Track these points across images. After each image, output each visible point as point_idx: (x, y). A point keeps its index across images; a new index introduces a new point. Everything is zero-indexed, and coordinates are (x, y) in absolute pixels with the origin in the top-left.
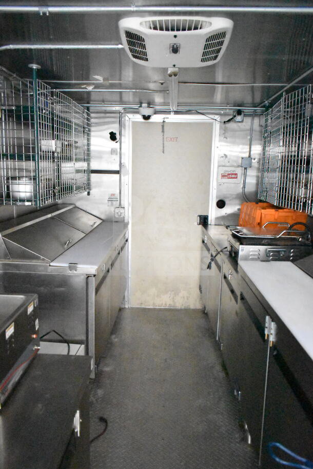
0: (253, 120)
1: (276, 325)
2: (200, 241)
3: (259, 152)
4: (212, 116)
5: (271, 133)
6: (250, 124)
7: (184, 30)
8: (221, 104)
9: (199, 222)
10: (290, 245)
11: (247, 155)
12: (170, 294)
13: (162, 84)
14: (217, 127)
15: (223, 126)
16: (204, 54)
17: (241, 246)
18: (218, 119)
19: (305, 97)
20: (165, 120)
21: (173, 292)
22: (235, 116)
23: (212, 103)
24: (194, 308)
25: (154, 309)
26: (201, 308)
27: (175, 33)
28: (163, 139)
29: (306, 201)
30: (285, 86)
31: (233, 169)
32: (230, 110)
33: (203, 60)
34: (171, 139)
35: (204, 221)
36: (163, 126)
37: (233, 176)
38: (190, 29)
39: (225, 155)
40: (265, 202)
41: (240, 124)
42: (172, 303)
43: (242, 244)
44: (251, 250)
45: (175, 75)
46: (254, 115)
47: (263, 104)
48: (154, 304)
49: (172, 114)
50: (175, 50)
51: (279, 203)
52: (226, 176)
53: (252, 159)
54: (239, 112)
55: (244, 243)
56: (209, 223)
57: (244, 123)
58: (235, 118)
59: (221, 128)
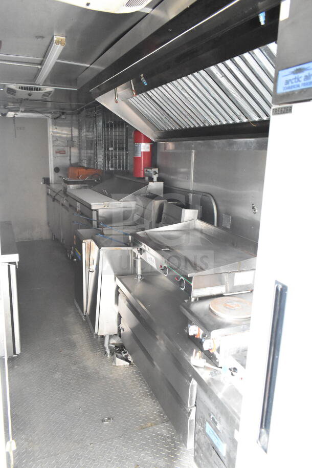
0: (72, 117)
9: (43, 182)
11: (70, 136)
14: (50, 121)
15: (54, 121)
18: (50, 117)
20: (15, 116)
23: (46, 108)
26: (51, 238)
27: (31, 91)
28: (15, 128)
30: (84, 105)
31: (63, 148)
34: (20, 128)
35: (47, 181)
36: (14, 120)
37: (63, 152)
41: (64, 120)
49: (20, 112)
50: (30, 95)
52: (58, 152)
53: (73, 141)
54: (63, 113)
56: (50, 182)
57: (67, 120)
58: (61, 117)
59: (52, 121)
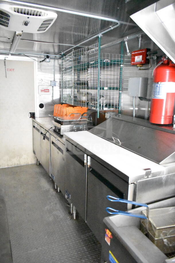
0: (54, 61)
1: (90, 157)
2: (32, 127)
3: (59, 78)
4: (33, 58)
5: (66, 69)
6: (53, 63)
7: (33, 15)
8: (38, 52)
9: (30, 116)
10: (84, 124)
11: (53, 79)
12: (17, 158)
13: (9, 39)
14: (36, 64)
15: (40, 63)
16: (40, 28)
17: (62, 126)
18: (37, 60)
19: (84, 53)
20: (6, 58)
21: (19, 157)
22: (46, 59)
23: (33, 51)
24: (31, 163)
25: (8, 168)
26: (35, 163)
27: (29, 16)
28: (6, 69)
29: (88, 102)
30: (73, 46)
31: (46, 87)
32: (43, 56)
33: (38, 30)
34: (10, 70)
35: (33, 115)
36: (5, 62)
37: (47, 91)
38: (37, 15)
39: (42, 79)
40: (66, 104)
41: (48, 63)
42: (18, 163)
43: (62, 125)
44: (67, 127)
45: (20, 36)
46: (55, 59)
47: (61, 54)
48: (8, 165)
49: (10, 55)
50: (26, 24)
51: (74, 104)
52: (43, 91)
53: (56, 81)
54: (48, 57)
55: (63, 124)
56: (36, 116)
57: (50, 63)
58: (46, 60)
59: (38, 64)
